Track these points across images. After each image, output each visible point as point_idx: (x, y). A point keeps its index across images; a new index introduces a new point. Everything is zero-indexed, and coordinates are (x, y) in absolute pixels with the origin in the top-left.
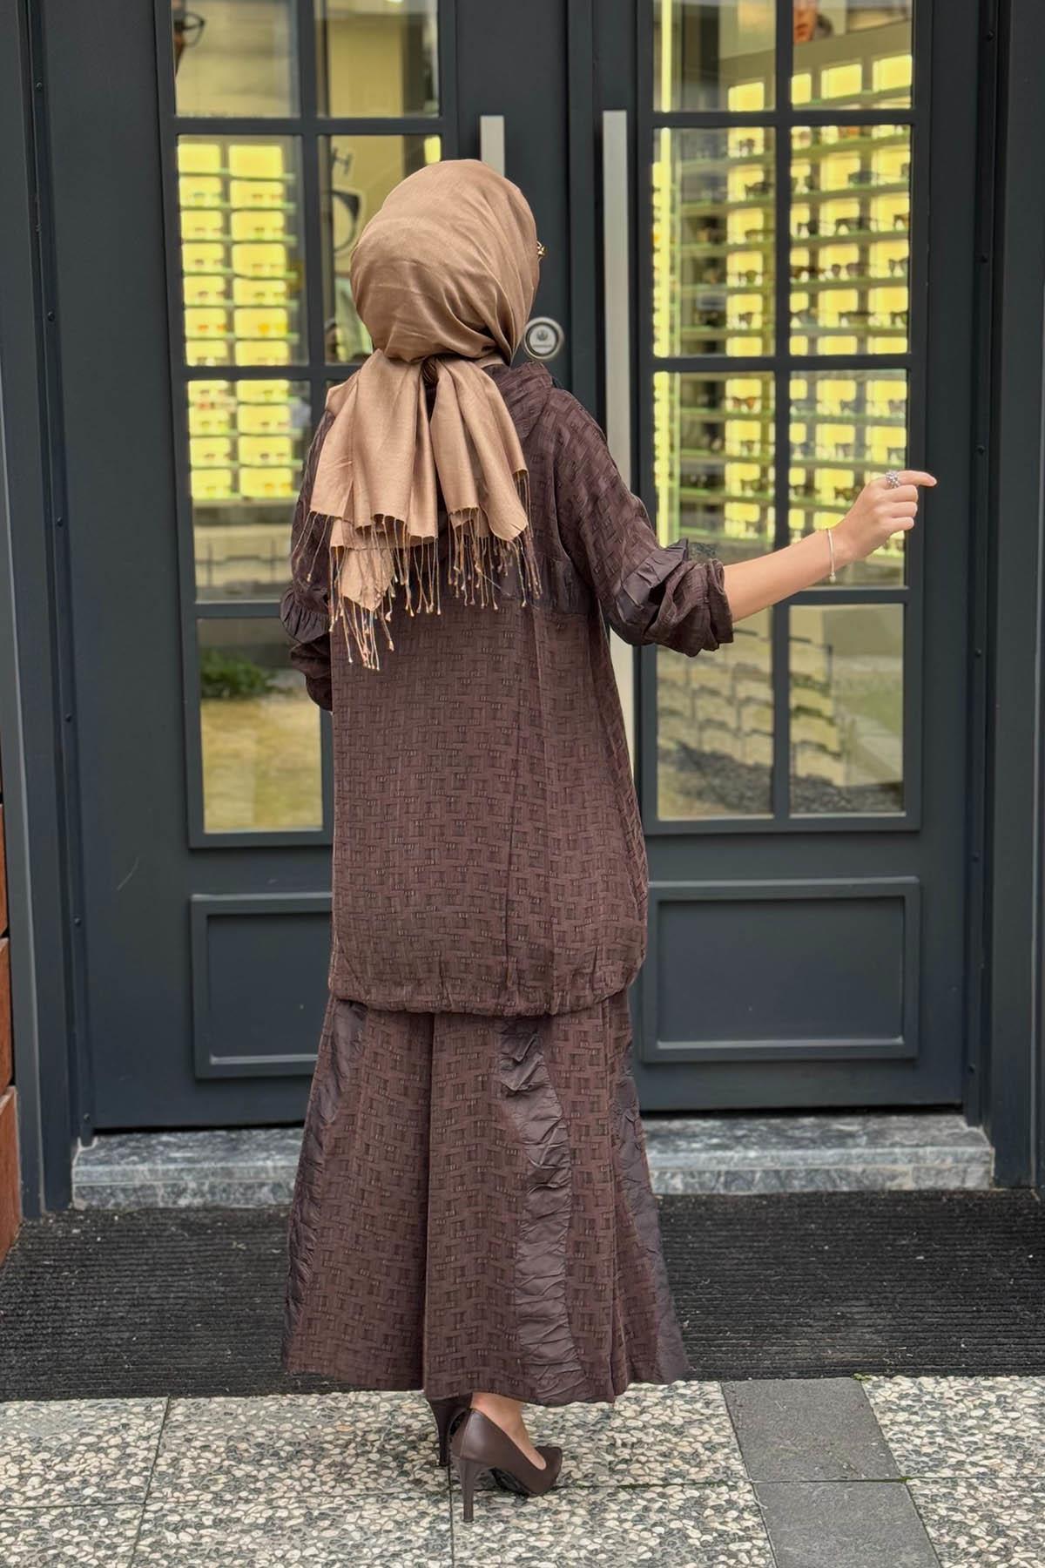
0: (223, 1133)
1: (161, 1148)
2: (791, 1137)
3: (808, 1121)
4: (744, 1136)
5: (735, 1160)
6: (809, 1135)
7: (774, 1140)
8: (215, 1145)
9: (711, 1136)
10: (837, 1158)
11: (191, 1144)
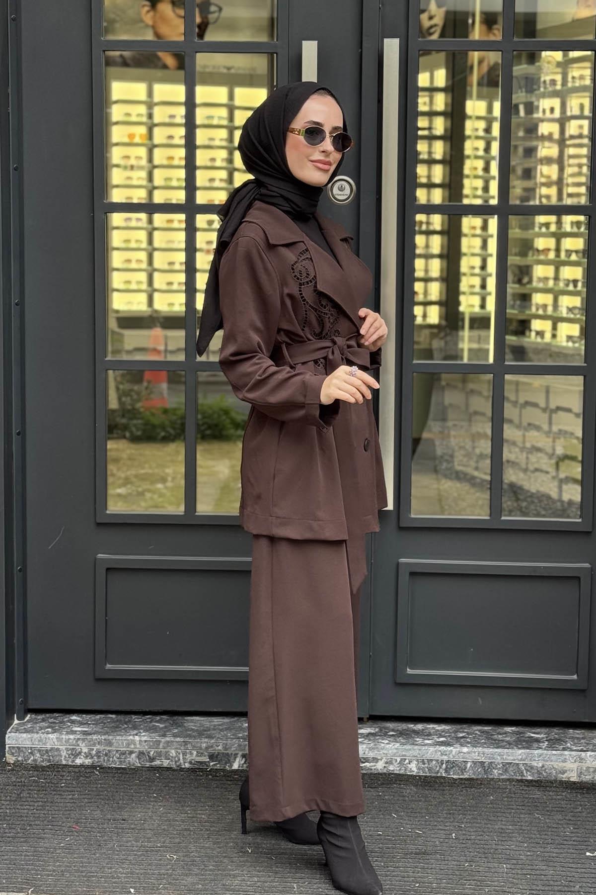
0: (114, 716)
1: (69, 724)
2: (495, 740)
3: (509, 729)
4: (463, 737)
5: (454, 753)
6: (508, 739)
7: (483, 741)
8: (105, 723)
9: (441, 736)
10: (524, 757)
11: (89, 722)
